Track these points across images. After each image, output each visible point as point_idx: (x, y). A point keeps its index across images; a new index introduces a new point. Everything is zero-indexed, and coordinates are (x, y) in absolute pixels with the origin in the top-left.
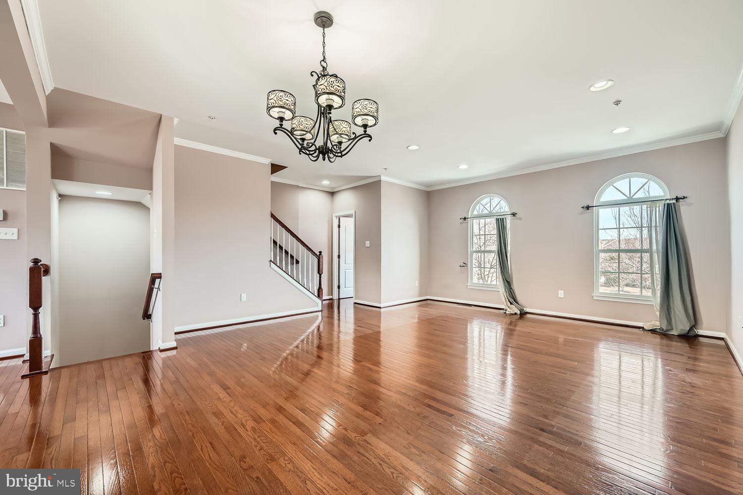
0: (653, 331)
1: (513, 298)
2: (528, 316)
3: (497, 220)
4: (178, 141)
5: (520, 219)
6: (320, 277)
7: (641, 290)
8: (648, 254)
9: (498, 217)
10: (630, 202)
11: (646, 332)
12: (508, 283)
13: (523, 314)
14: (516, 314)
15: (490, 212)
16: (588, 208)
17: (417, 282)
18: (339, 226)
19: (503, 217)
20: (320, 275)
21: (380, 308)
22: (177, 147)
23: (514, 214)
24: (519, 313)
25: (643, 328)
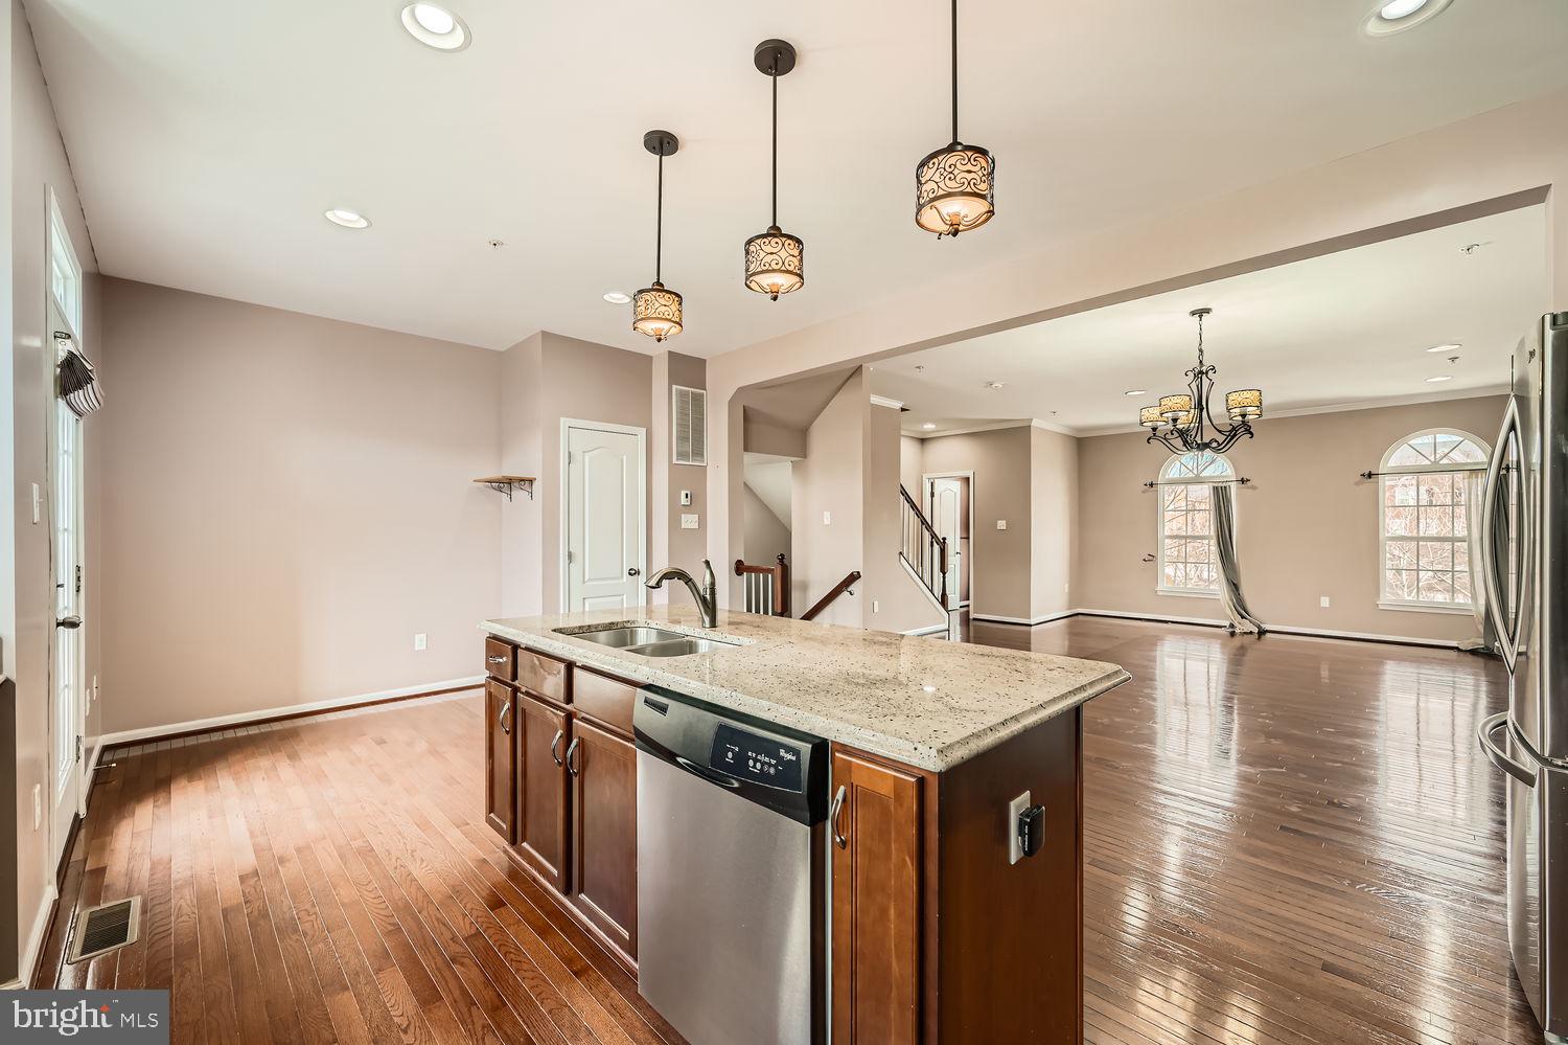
0: (1473, 652)
1: (1241, 608)
2: (1268, 635)
3: (1216, 489)
4: (875, 400)
5: (1254, 488)
6: (944, 578)
7: (1453, 596)
8: (1465, 545)
9: (1216, 485)
10: (1436, 469)
11: (1461, 654)
12: (1234, 586)
13: (1262, 633)
14: (1251, 633)
15: (1197, 476)
16: (1370, 475)
17: (1067, 586)
18: (932, 495)
19: (1224, 484)
20: (944, 574)
21: (1031, 625)
22: (876, 408)
23: (1243, 481)
24: (1256, 630)
25: (1457, 648)
